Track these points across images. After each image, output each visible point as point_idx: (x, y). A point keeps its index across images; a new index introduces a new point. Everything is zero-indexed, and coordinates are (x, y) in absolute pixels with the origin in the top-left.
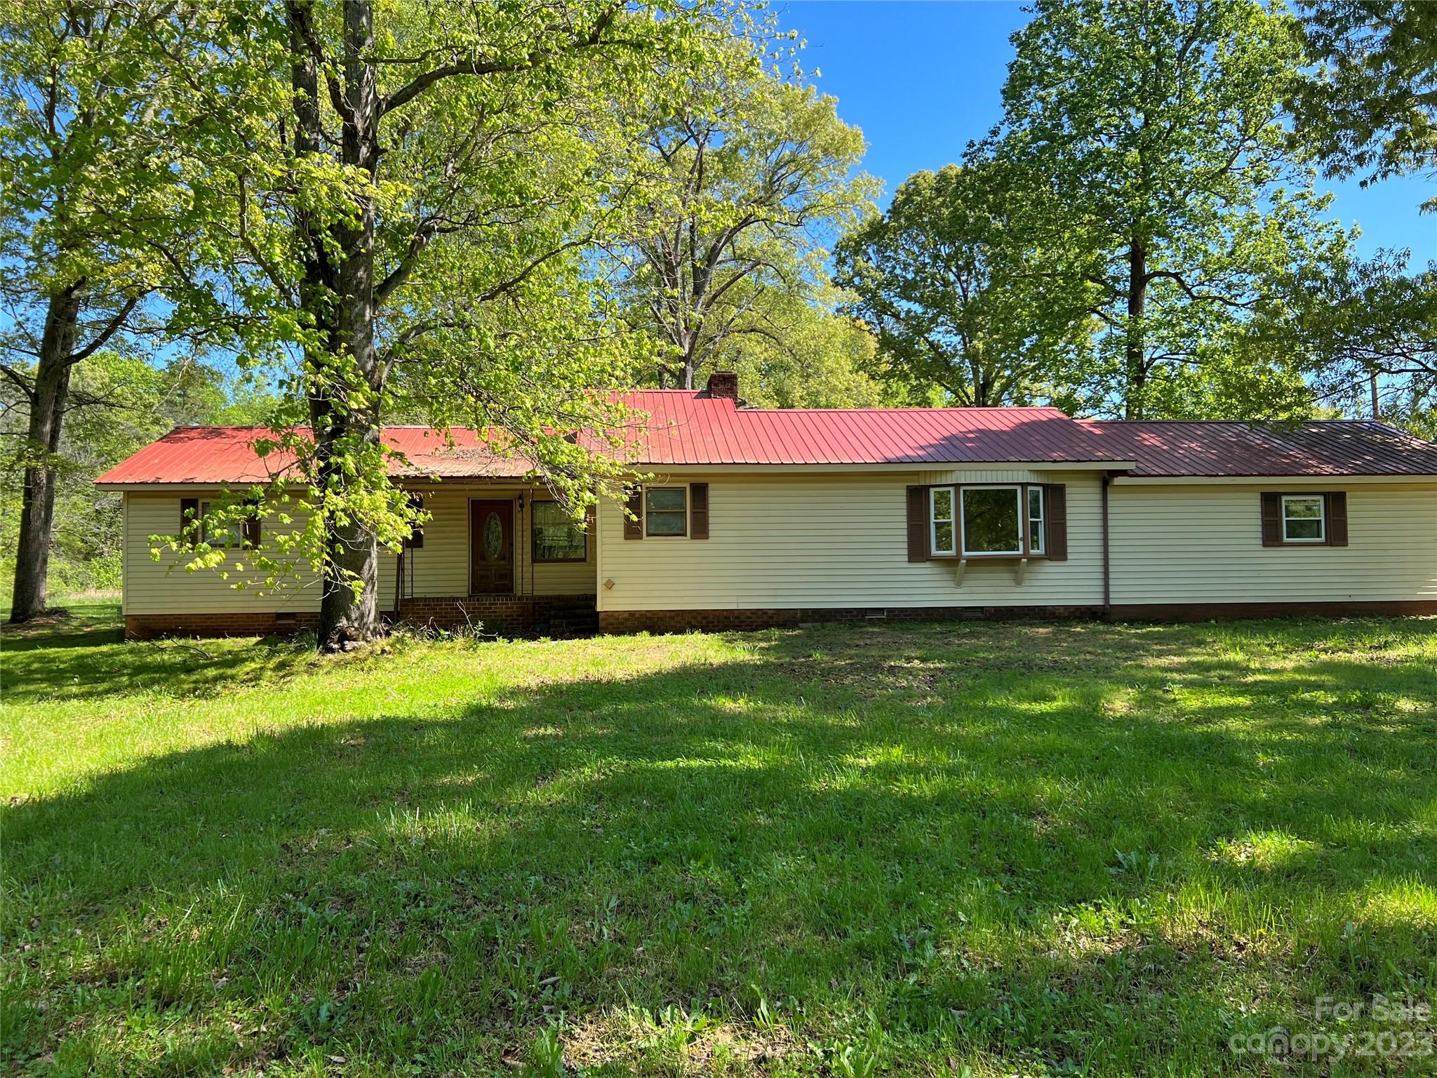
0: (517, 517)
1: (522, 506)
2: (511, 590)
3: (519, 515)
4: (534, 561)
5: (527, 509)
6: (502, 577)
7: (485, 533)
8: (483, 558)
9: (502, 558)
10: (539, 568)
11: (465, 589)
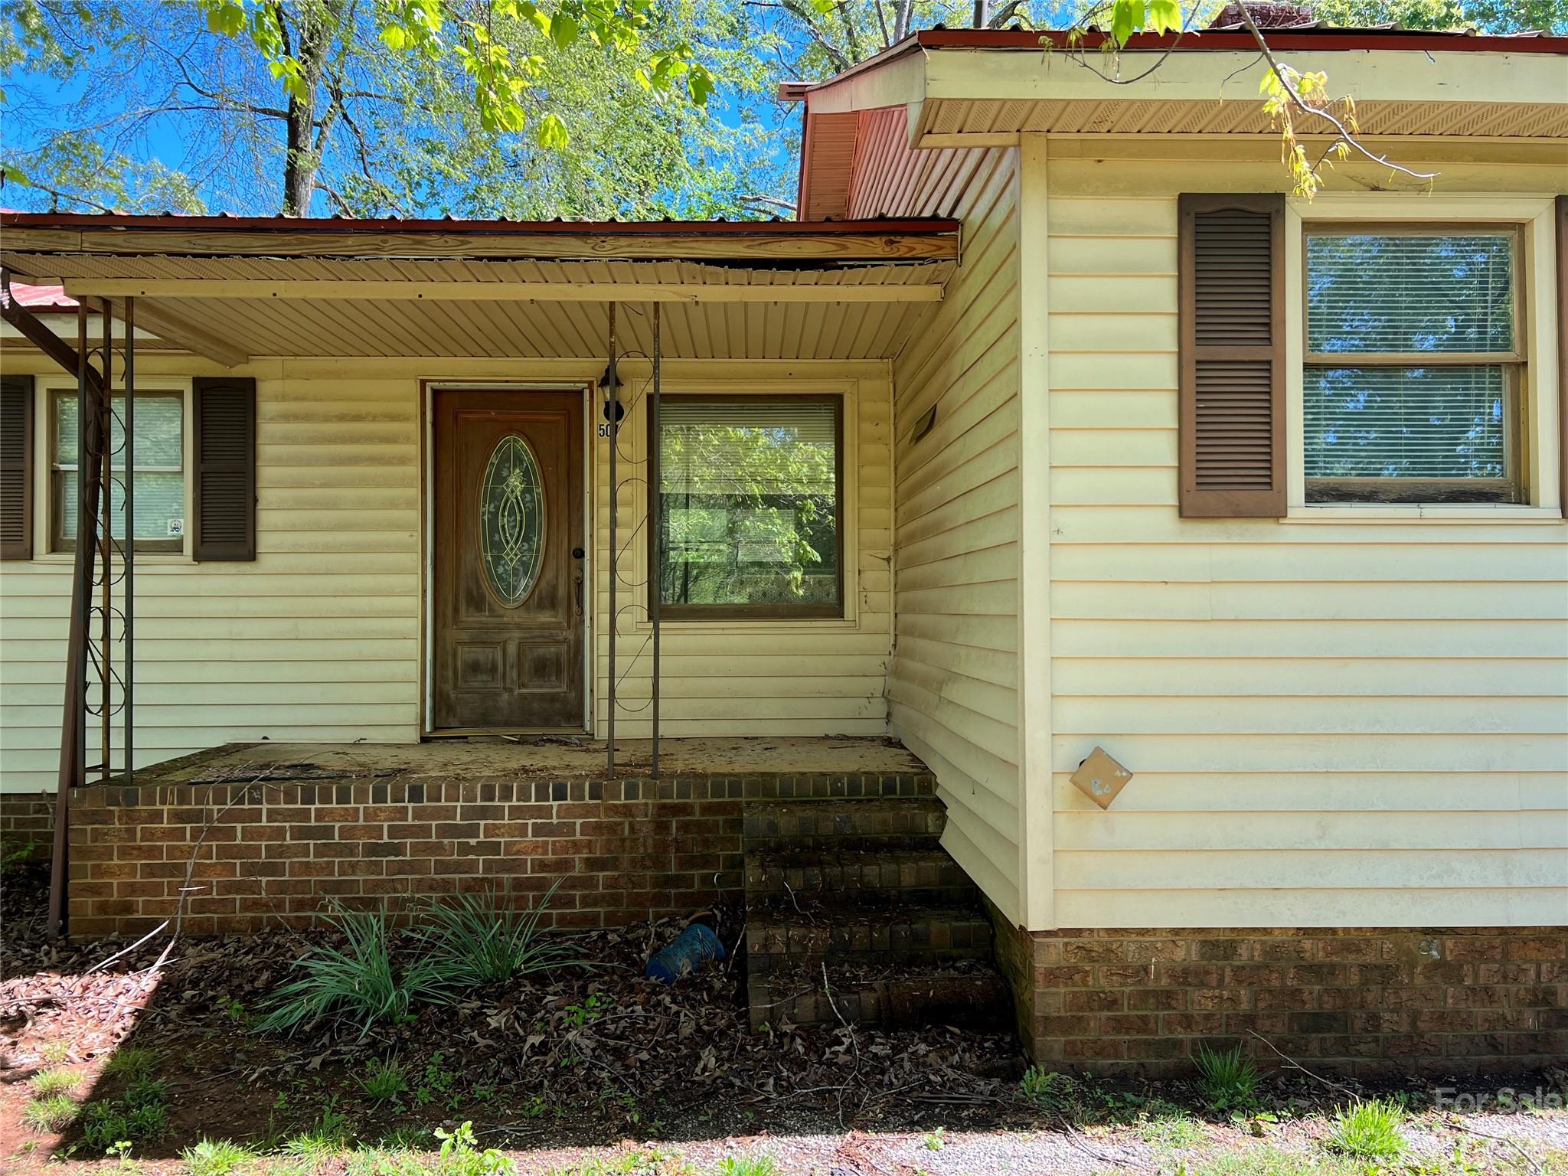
0: (597, 449)
1: (615, 412)
2: (575, 715)
3: (604, 447)
4: (657, 612)
5: (635, 423)
6: (542, 669)
7: (486, 509)
8: (477, 602)
9: (545, 600)
10: (677, 636)
11: (411, 714)
